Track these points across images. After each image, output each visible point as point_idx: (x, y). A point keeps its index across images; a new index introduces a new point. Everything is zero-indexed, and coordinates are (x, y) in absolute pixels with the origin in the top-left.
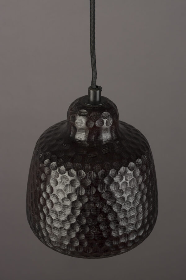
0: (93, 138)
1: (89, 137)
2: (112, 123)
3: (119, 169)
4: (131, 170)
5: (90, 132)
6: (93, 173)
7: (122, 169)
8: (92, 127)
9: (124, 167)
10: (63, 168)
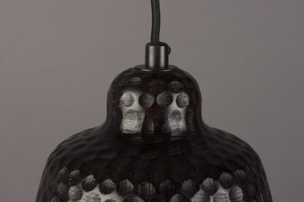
0: (152, 127)
1: (145, 126)
2: (188, 104)
3: (201, 181)
4: (225, 187)
5: (146, 117)
6: (149, 186)
7: (208, 182)
8: (150, 106)
9: (211, 179)
10: (90, 178)
